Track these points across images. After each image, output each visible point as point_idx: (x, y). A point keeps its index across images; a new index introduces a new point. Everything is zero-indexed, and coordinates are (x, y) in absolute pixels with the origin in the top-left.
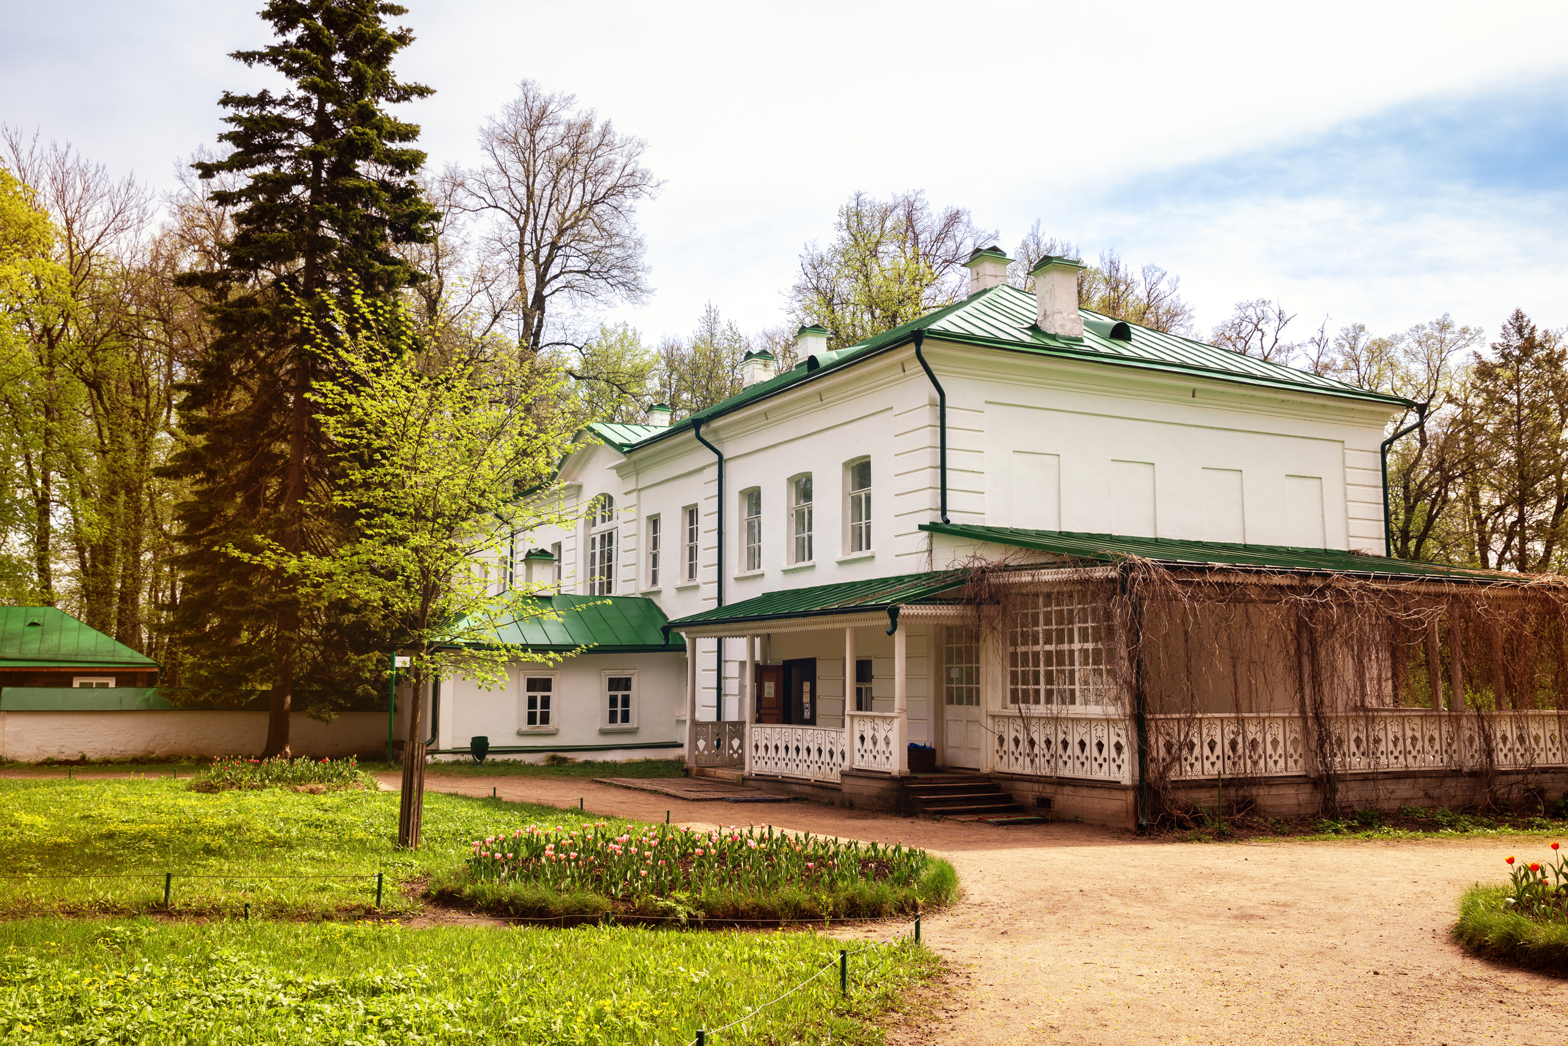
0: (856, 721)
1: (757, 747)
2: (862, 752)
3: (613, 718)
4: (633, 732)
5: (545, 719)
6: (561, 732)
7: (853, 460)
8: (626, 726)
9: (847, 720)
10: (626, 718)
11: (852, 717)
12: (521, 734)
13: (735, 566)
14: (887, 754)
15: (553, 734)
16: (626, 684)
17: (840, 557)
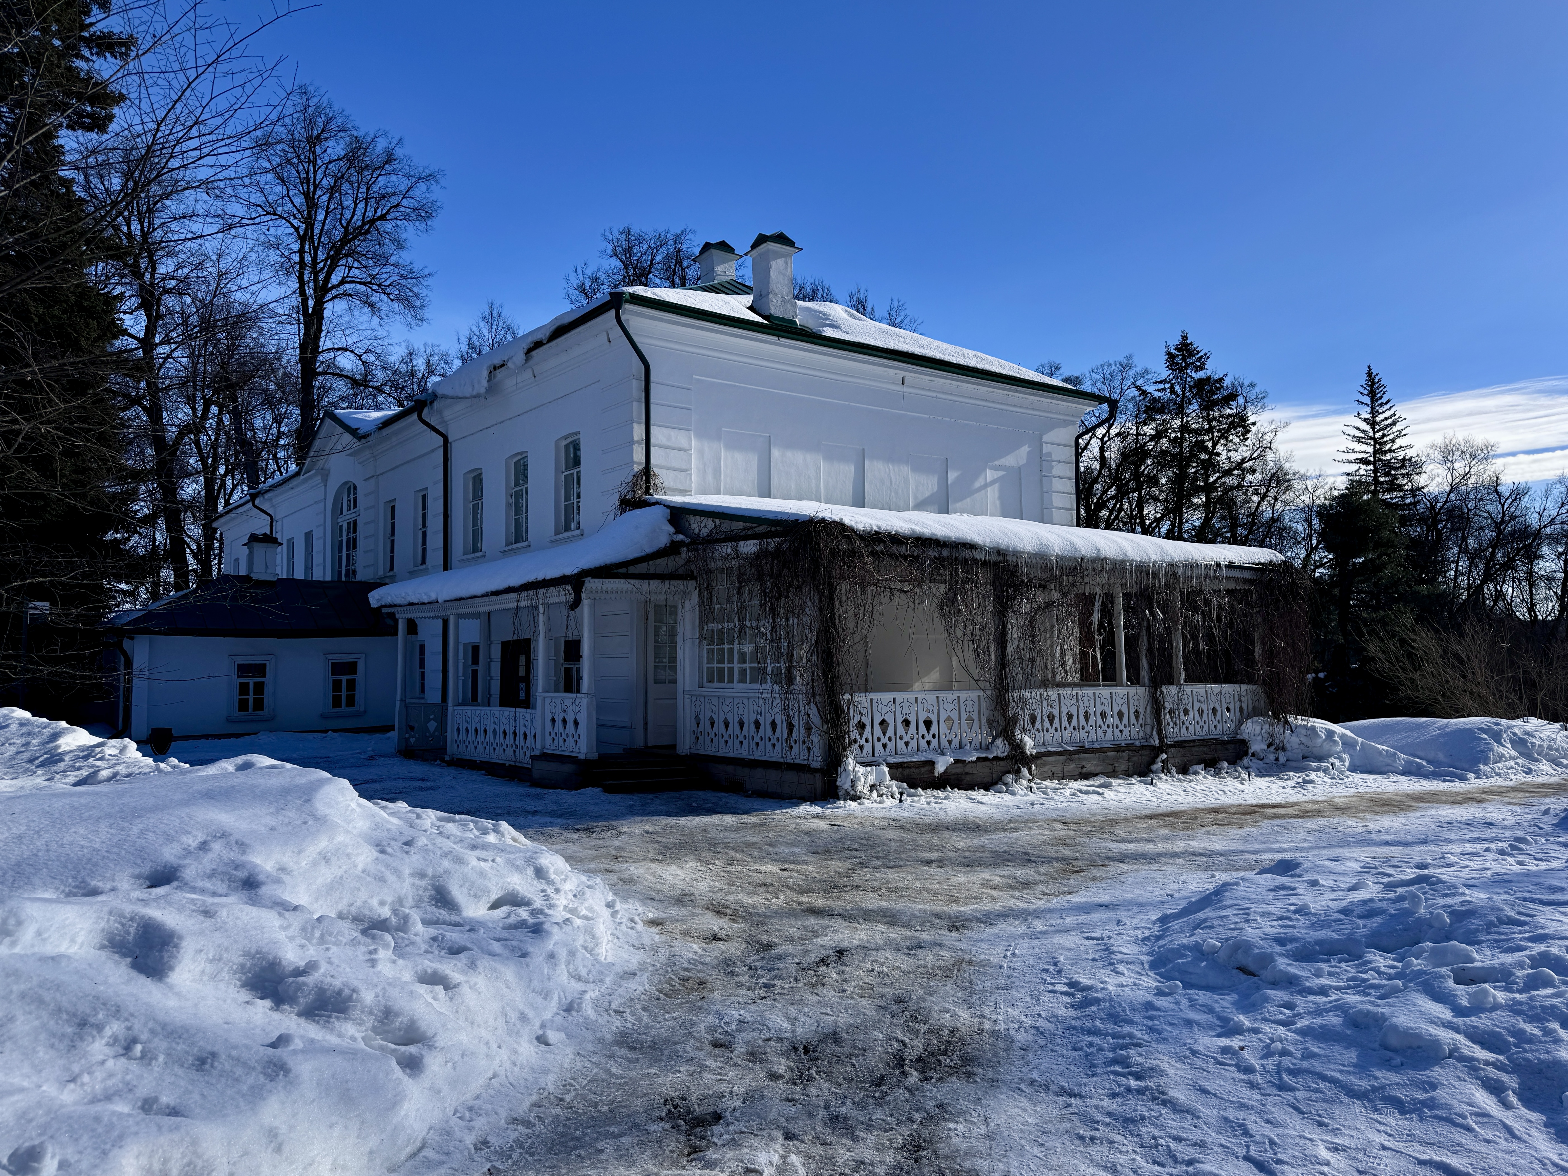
0: (548, 702)
1: (458, 730)
2: (553, 735)
3: (335, 703)
4: (359, 716)
5: (259, 705)
7: (565, 438)
8: (348, 710)
9: (540, 701)
10: (349, 702)
13: (459, 550)
14: (576, 737)
15: (267, 720)
16: (351, 668)
17: (552, 536)
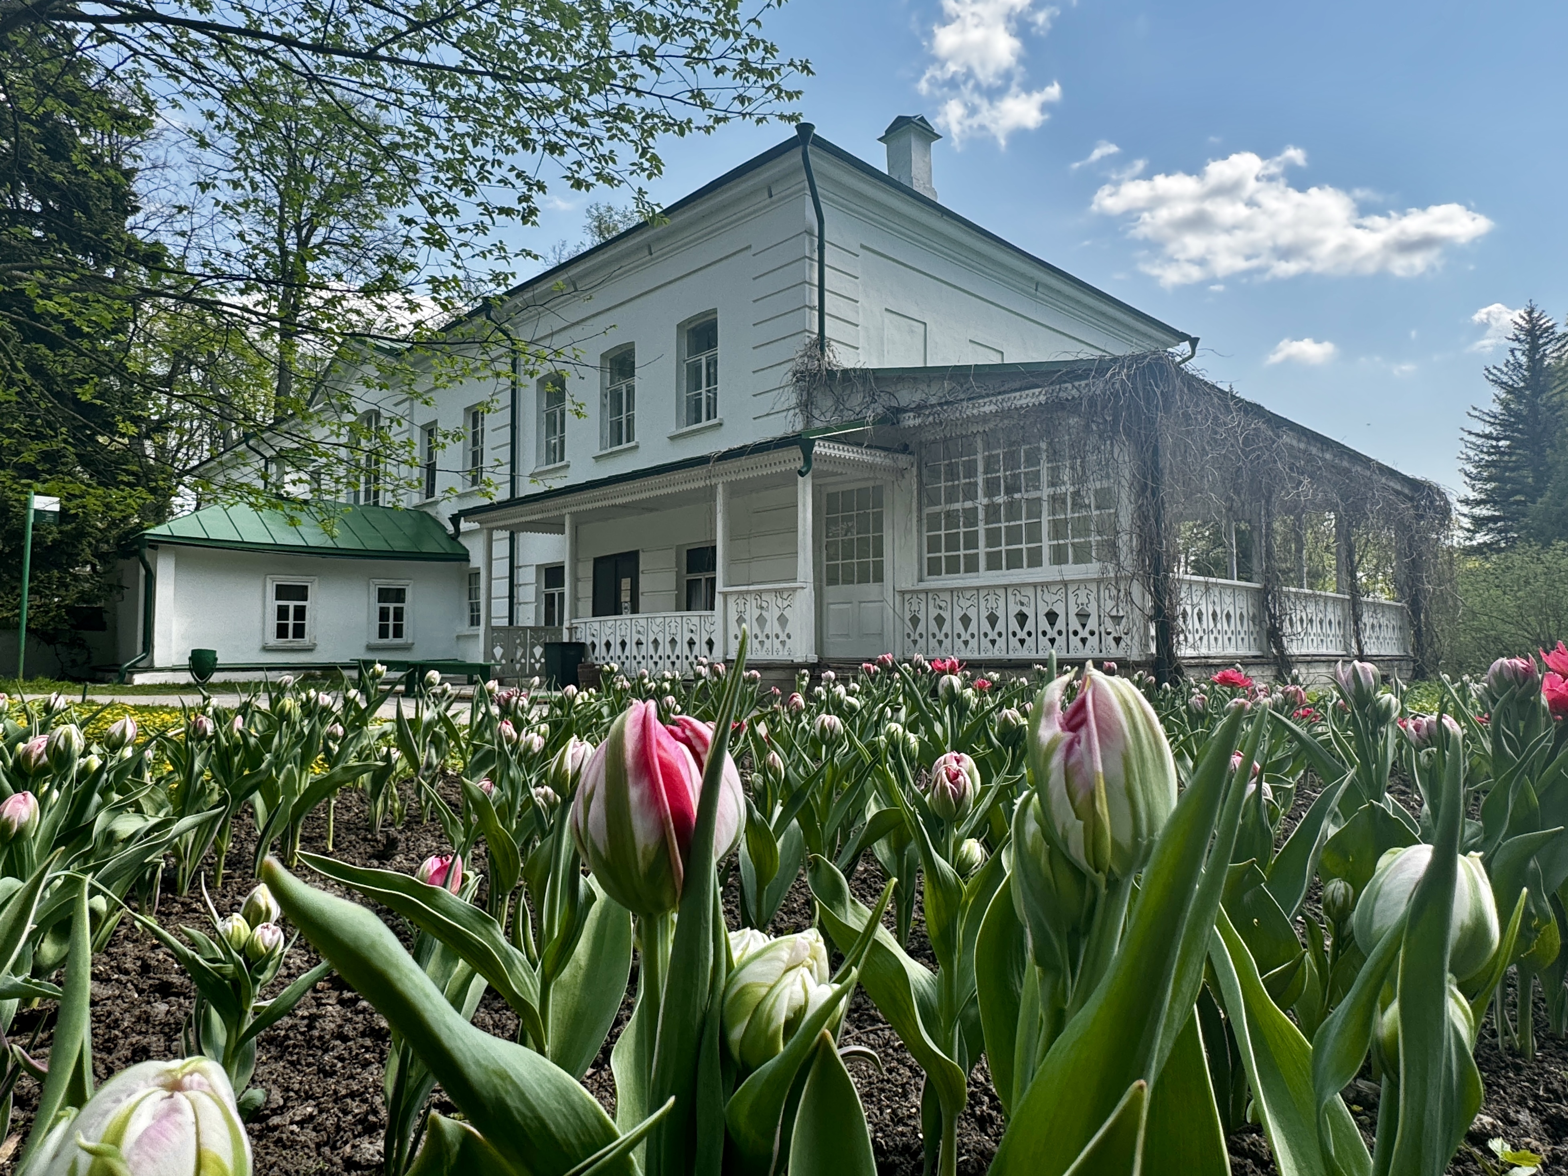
0: (731, 600)
3: (383, 633)
4: (407, 648)
5: (299, 632)
6: (318, 648)
7: (690, 321)
8: (398, 641)
9: (719, 600)
10: (398, 633)
11: (725, 595)
12: (266, 649)
13: (529, 461)
14: (784, 638)
15: (309, 650)
16: (399, 595)
17: (673, 430)
